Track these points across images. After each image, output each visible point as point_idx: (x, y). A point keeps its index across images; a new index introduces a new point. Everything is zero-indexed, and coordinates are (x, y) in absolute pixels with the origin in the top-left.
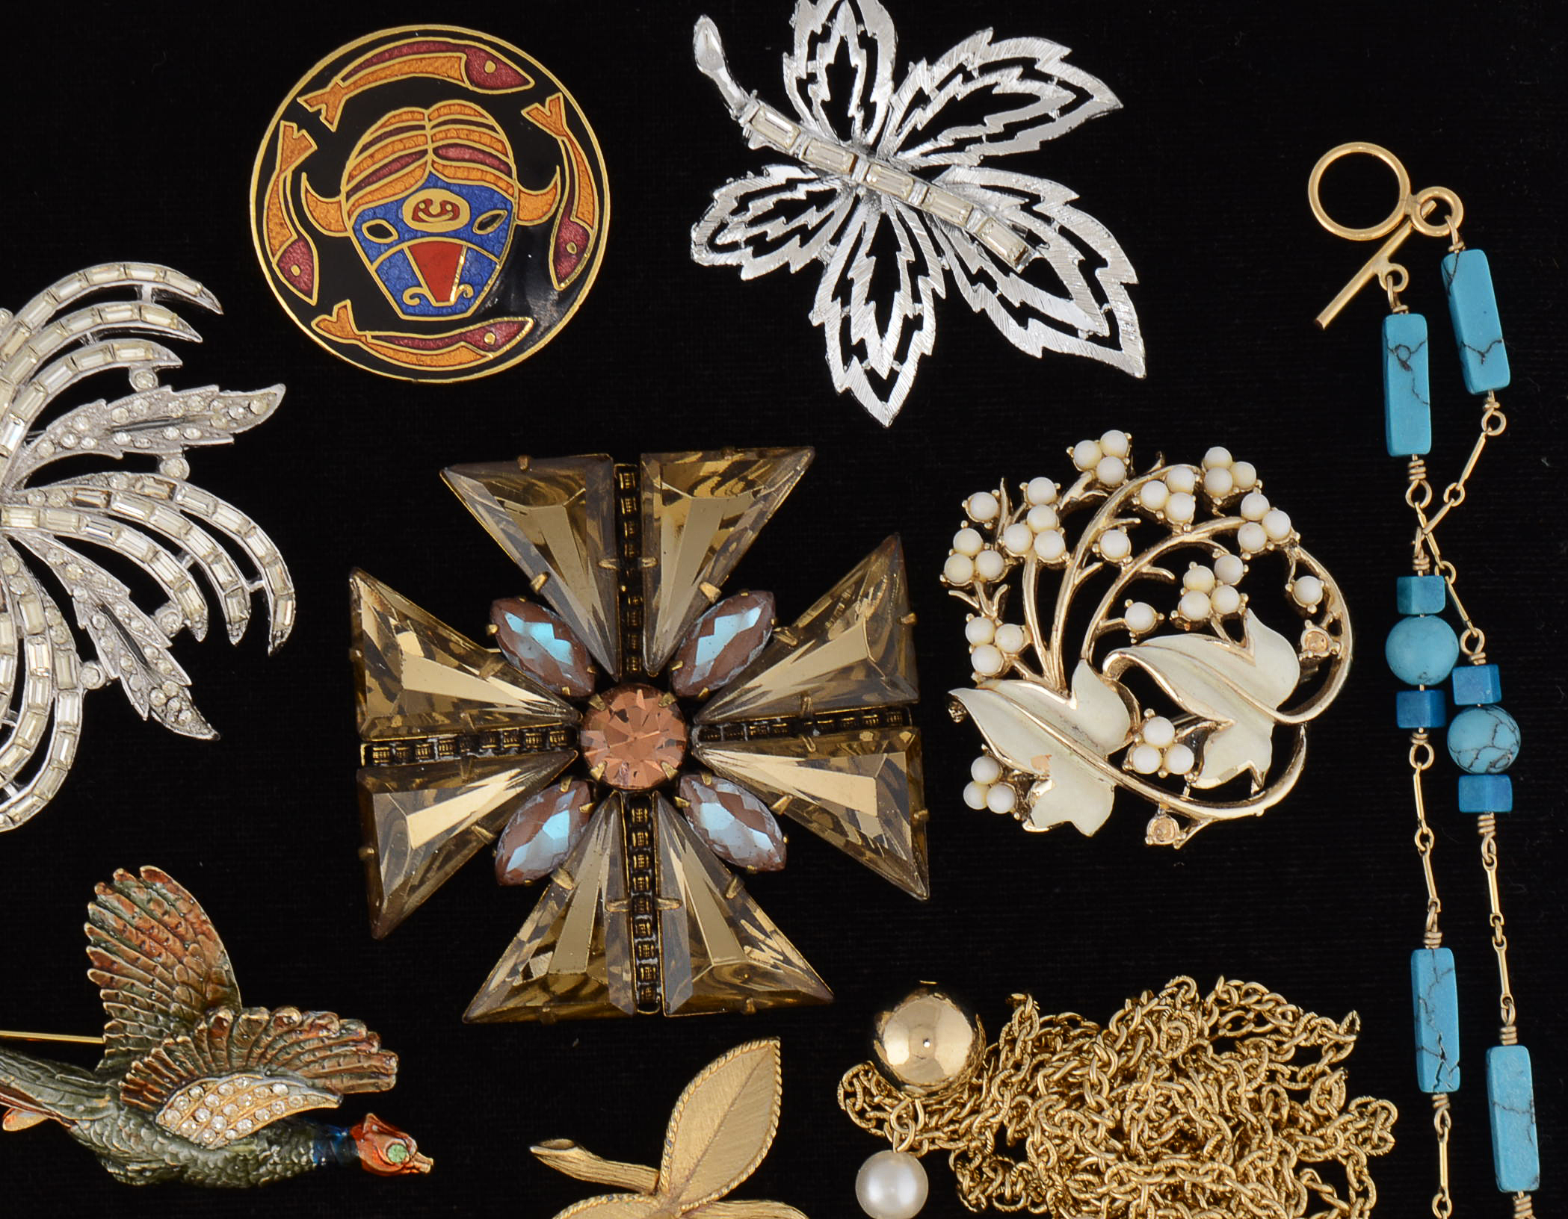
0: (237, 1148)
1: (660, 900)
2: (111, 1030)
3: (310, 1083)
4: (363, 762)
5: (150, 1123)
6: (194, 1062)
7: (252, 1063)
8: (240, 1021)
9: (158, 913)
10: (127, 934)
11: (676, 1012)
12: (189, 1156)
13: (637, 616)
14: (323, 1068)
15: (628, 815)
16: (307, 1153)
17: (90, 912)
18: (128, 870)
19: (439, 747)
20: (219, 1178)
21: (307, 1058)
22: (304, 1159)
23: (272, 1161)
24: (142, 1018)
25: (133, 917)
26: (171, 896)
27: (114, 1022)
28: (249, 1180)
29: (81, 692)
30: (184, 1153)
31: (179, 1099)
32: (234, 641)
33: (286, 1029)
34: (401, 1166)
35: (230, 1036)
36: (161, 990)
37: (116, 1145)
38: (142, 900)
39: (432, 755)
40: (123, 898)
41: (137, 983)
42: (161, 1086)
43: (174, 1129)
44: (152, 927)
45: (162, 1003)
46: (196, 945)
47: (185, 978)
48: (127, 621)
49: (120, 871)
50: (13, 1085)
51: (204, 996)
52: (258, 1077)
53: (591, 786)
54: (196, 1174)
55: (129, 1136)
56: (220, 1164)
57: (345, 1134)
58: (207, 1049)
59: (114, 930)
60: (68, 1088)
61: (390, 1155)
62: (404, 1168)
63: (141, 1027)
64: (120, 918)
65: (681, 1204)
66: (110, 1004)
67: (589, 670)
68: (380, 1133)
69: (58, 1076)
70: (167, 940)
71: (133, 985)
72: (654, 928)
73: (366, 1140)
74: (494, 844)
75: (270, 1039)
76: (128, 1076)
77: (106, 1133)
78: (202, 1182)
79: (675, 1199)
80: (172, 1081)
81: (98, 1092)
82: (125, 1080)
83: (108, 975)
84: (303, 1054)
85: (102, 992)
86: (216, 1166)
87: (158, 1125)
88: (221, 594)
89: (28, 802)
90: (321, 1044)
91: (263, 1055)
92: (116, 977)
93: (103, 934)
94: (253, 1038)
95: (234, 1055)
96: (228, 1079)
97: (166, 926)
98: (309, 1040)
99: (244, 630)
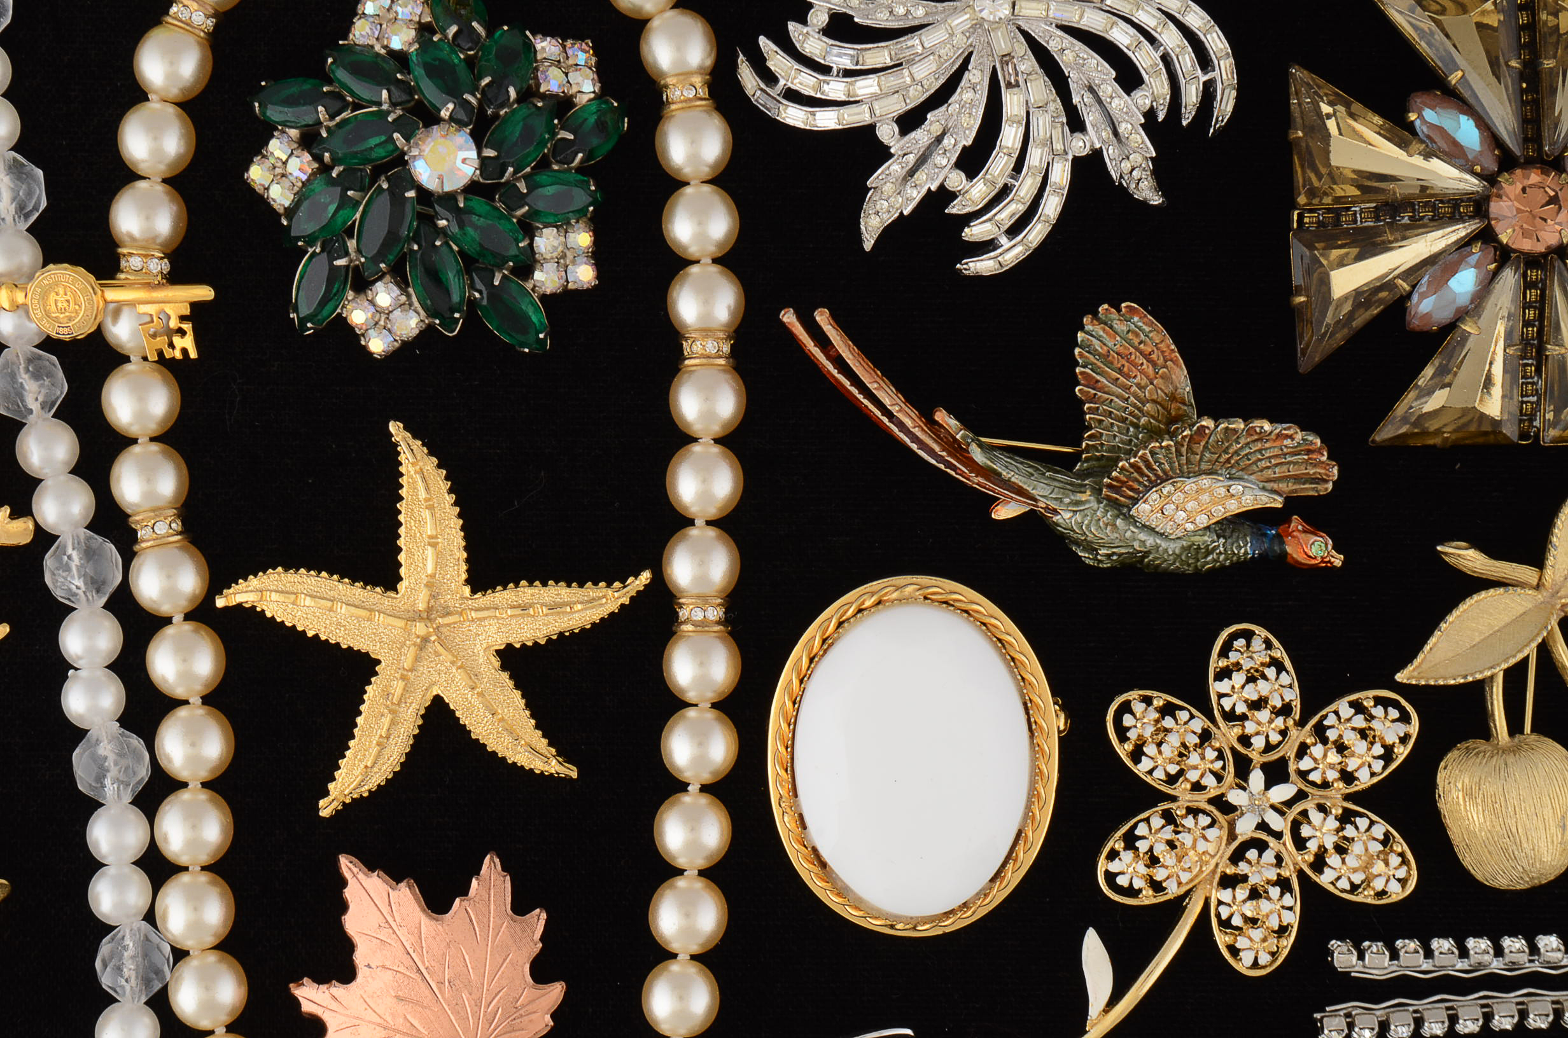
0: (1193, 539)
1: (1549, 347)
2: (1091, 437)
3: (1261, 484)
4: (1295, 225)
5: (1124, 515)
6: (1171, 464)
7: (1217, 466)
8: (1219, 429)
9: (1136, 341)
10: (1110, 358)
11: (1551, 442)
12: (1154, 544)
13: (1531, 109)
14: (1275, 473)
15: (1525, 275)
16: (1245, 545)
17: (1079, 340)
18: (1111, 305)
19: (1361, 215)
20: (1174, 563)
21: (1263, 464)
22: (1243, 551)
23: (1218, 551)
24: (1116, 428)
25: (1115, 345)
26: (1147, 329)
27: (1093, 431)
28: (1196, 566)
29: (1070, 157)
30: (1150, 541)
31: (1153, 496)
32: (1185, 123)
33: (1256, 437)
34: (1320, 560)
35: (1207, 443)
36: (1134, 405)
37: (1093, 532)
38: (1123, 331)
39: (1355, 221)
40: (1107, 328)
41: (1116, 400)
42: (1140, 483)
43: (1144, 520)
44: (1131, 354)
45: (1133, 416)
46: (1165, 370)
47: (1155, 397)
48: (1108, 100)
49: (1106, 306)
50: (1013, 479)
51: (1169, 413)
52: (1221, 478)
53: (1496, 249)
54: (1156, 558)
55: (1107, 525)
56: (1177, 551)
57: (1274, 532)
58: (1185, 453)
59: (1100, 355)
60: (1057, 484)
61: (1313, 550)
62: (1323, 562)
63: (1115, 436)
64: (1105, 344)
65: (1561, 598)
66: (1092, 416)
67: (1496, 152)
68: (1305, 531)
69: (1048, 474)
70: (1142, 364)
71: (1112, 400)
72: (1538, 371)
73: (1293, 537)
74: (1409, 295)
75: (1239, 446)
76: (1114, 474)
77: (1086, 522)
78: (1159, 565)
79: (1555, 594)
80: (1149, 480)
81: (1081, 489)
82: (1109, 478)
83: (1093, 392)
84: (1260, 460)
85: (1087, 406)
86: (1174, 553)
87: (1132, 517)
88: (1182, 81)
89: (1019, 249)
90: (1280, 452)
91: (1228, 461)
92: (1099, 394)
93: (1091, 357)
94: (1227, 444)
95: (1206, 459)
96: (1195, 480)
97: (1141, 353)
98: (1270, 448)
99: (1194, 113)
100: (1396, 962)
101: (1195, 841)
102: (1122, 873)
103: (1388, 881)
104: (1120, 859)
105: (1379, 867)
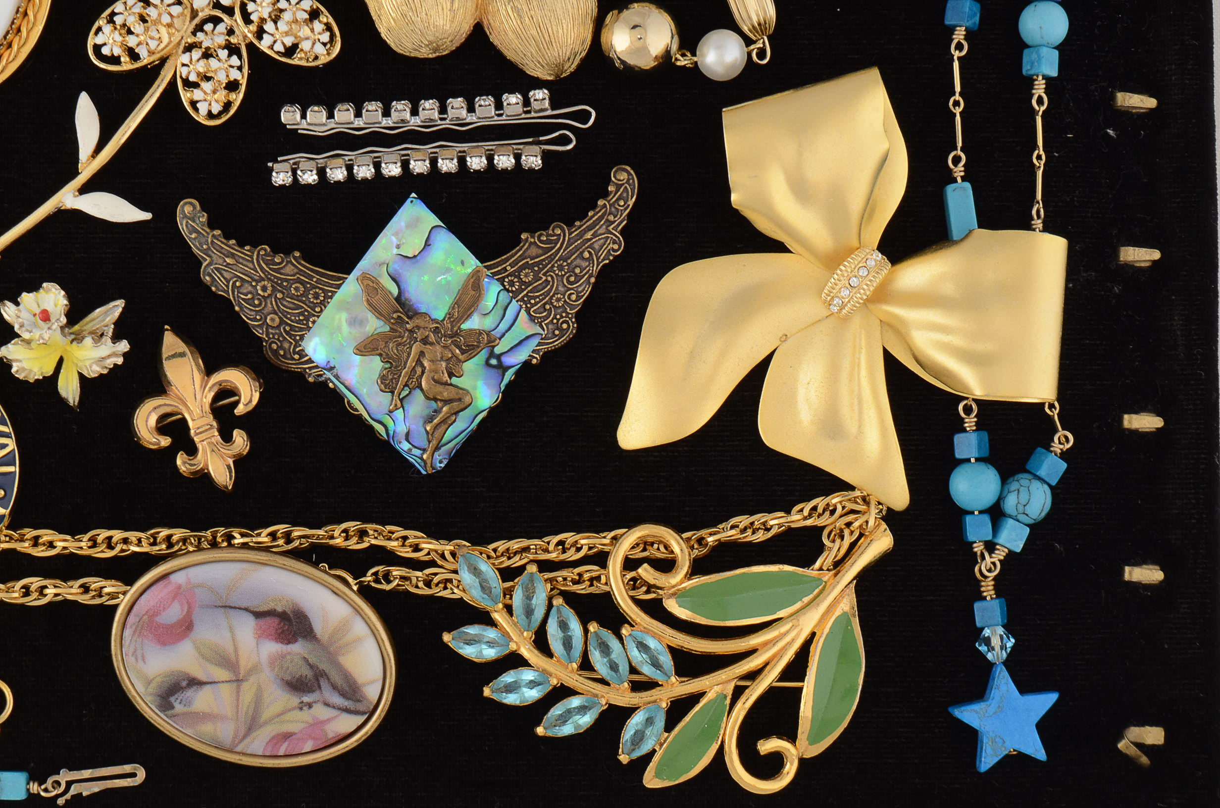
100: (333, 120)
101: (160, 15)
102: (105, 44)
103: (314, 44)
104: (103, 33)
105: (305, 31)
